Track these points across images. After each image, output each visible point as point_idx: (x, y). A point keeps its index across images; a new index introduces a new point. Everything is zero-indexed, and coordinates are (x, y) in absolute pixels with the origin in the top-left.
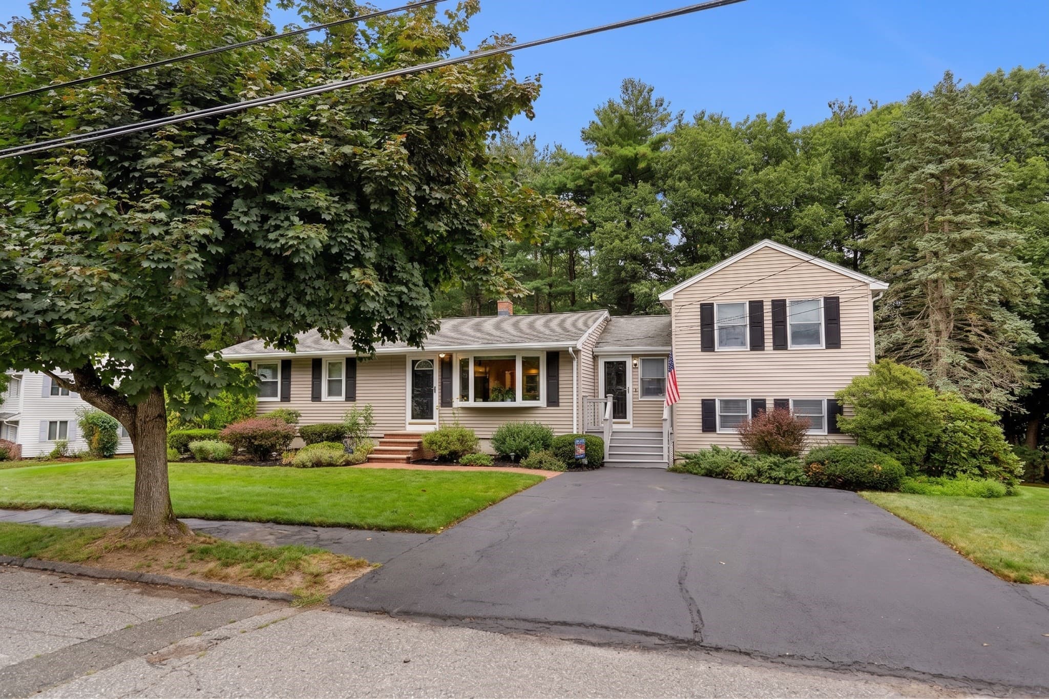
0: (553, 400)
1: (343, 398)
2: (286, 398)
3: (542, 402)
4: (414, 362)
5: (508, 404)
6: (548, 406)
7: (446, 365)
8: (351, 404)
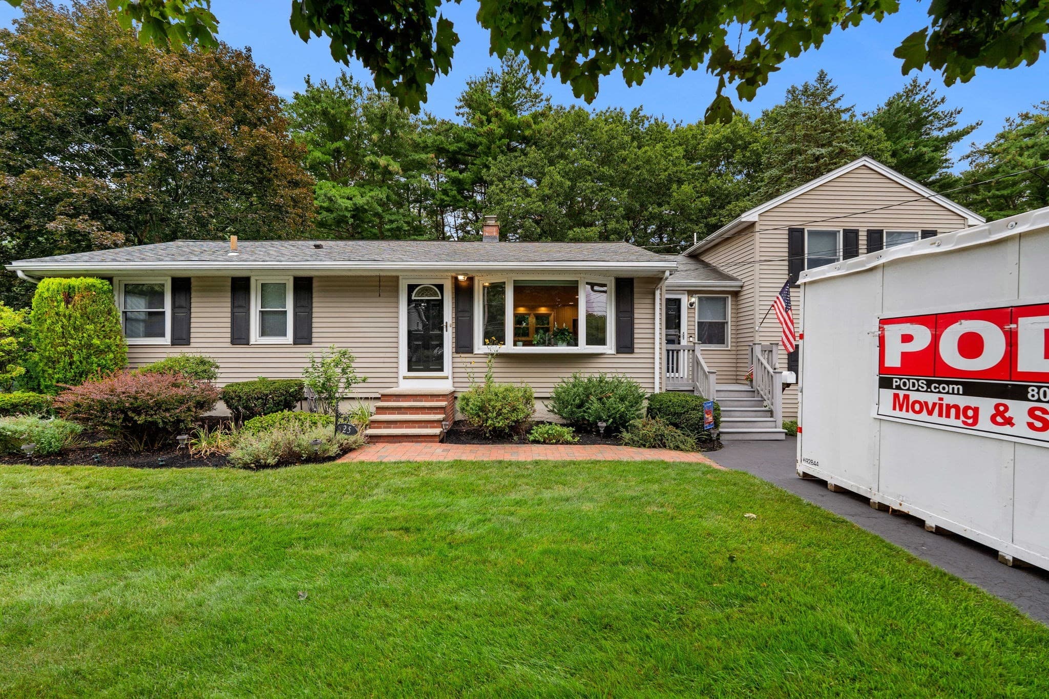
0: (626, 345)
1: (290, 338)
2: (181, 338)
3: (609, 348)
4: (411, 288)
5: (562, 349)
6: (618, 352)
7: (464, 293)
8: (304, 350)
